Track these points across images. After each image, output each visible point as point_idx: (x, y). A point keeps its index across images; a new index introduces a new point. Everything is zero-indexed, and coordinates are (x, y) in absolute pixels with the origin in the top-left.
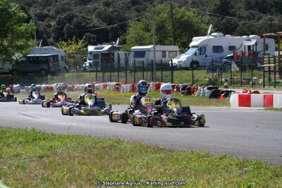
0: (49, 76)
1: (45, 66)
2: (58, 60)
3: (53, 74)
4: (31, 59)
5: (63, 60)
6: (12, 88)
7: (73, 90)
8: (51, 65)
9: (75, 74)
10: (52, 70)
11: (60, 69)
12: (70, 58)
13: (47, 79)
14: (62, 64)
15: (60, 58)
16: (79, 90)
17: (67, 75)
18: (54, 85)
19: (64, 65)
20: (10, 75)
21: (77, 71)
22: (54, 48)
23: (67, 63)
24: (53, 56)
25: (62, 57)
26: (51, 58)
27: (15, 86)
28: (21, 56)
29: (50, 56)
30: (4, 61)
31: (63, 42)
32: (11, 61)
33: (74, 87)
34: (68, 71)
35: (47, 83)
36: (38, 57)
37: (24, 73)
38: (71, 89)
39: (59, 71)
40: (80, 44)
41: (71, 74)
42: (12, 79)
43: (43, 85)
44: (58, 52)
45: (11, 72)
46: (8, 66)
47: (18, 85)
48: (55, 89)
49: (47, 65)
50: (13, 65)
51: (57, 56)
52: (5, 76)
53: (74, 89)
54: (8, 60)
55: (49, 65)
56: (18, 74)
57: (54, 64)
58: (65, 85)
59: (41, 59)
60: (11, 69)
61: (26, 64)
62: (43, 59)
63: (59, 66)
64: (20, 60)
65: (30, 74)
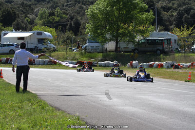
0: (162, 55)
2: (170, 43)
3: (166, 53)
4: (150, 41)
5: (175, 43)
6: (131, 64)
8: (165, 46)
9: (183, 54)
10: (166, 50)
11: (172, 50)
13: (160, 58)
14: (174, 46)
15: (173, 41)
16: (184, 68)
17: (177, 55)
18: (164, 63)
19: (176, 46)
20: (132, 53)
21: (185, 52)
22: (169, 33)
24: (167, 40)
25: (175, 40)
26: (166, 41)
27: (134, 62)
28: (142, 38)
29: (165, 39)
30: (128, 42)
31: (177, 29)
32: (134, 42)
33: (180, 65)
34: (179, 52)
35: (160, 61)
36: (155, 40)
37: (144, 52)
38: (177, 67)
40: (190, 30)
41: (180, 54)
42: (132, 57)
43: (156, 63)
44: (172, 36)
45: (133, 51)
46: (131, 46)
47: (137, 62)
48: (165, 66)
49: (161, 46)
50: (135, 45)
51: (170, 39)
52: (129, 53)
53: (180, 67)
54: (131, 42)
55: (163, 47)
56: (138, 53)
57: (167, 46)
58: (173, 63)
59: (157, 41)
60: (134, 49)
61: (145, 45)
62: (159, 42)
63: (172, 47)
64: (140, 42)
65: (148, 53)
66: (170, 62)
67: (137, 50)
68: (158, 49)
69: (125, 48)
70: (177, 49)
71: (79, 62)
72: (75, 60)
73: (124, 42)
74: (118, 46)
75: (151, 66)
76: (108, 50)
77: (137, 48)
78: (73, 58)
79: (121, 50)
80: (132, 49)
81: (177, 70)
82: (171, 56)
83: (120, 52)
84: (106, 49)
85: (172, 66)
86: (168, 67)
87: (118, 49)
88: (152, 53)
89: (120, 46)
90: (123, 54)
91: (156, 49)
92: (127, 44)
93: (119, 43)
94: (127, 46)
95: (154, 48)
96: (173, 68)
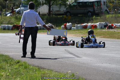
0: (94, 17)
2: (101, 5)
3: (98, 15)
4: (81, 4)
5: (104, 4)
6: (65, 26)
8: (96, 8)
9: (114, 15)
10: (96, 12)
12: (111, 3)
13: (92, 19)
14: (104, 7)
15: (102, 3)
16: (117, 28)
17: (108, 16)
18: (97, 24)
20: (65, 16)
21: (116, 13)
23: (107, 7)
24: (97, 2)
25: (104, 2)
26: (96, 3)
27: (68, 24)
30: (60, 5)
33: (113, 25)
34: (108, 13)
35: (92, 23)
36: (86, 2)
39: (102, 13)
41: (111, 15)
42: (66, 19)
43: (90, 24)
45: (66, 13)
46: (63, 9)
47: (70, 24)
48: (98, 27)
49: (92, 8)
50: (67, 8)
51: (100, 2)
52: (61, 16)
53: (113, 27)
55: (94, 9)
57: (98, 8)
58: (106, 24)
59: (88, 4)
60: (66, 11)
61: (77, 8)
62: (89, 4)
63: (102, 9)
64: (72, 5)
65: (80, 15)
66: (103, 23)
67: (69, 12)
68: (90, 11)
69: (57, 11)
70: (106, 10)
71: (15, 26)
72: (11, 24)
73: (56, 5)
74: (51, 10)
75: (85, 27)
77: (69, 10)
78: (9, 22)
79: (54, 13)
80: (64, 12)
81: (111, 30)
82: (102, 17)
83: (53, 14)
85: (105, 26)
86: (101, 28)
87: (52, 12)
88: (83, 15)
89: (53, 9)
90: (56, 16)
91: (87, 11)
92: (59, 8)
93: (52, 6)
94: (60, 9)
95: (85, 10)
96: (107, 28)
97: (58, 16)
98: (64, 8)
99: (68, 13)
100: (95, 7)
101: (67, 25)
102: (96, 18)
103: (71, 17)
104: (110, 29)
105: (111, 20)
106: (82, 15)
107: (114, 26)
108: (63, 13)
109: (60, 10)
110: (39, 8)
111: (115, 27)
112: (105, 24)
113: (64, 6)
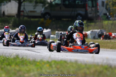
0: (85, 22)
1: (82, 12)
7: (109, 39)
8: (89, 10)
10: (90, 15)
11: (98, 16)
14: (102, 10)
17: (106, 22)
18: (88, 33)
19: (105, 11)
29: (88, 0)
32: (44, 3)
38: (108, 37)
39: (98, 17)
41: (111, 22)
45: (43, 15)
46: (40, 9)
47: (49, 30)
48: (90, 36)
49: (84, 9)
50: (46, 8)
52: (37, 19)
53: (111, 37)
54: (41, 2)
55: (86, 10)
56: (50, 18)
57: (92, 10)
58: (102, 32)
59: (78, 3)
60: (43, 13)
61: (61, 8)
62: (80, 3)
63: (98, 12)
64: (54, 3)
65: (65, 19)
66: (98, 31)
67: (49, 14)
68: (80, 14)
69: (31, 12)
70: (105, 14)
74: (22, 9)
76: (6, 13)
77: (48, 11)
79: (26, 14)
80: (42, 14)
82: (97, 23)
83: (24, 16)
84: (4, 12)
85: (100, 36)
86: (94, 38)
87: (22, 13)
88: (70, 19)
89: (24, 8)
90: (29, 19)
91: (76, 13)
92: (34, 6)
93: (23, 4)
94: (35, 8)
95: (73, 13)
96: (102, 39)
97: (32, 19)
98: (41, 7)
99: (47, 15)
100: (88, 8)
101: (44, 31)
102: (89, 24)
103: (51, 21)
104: (106, 39)
105: (110, 28)
106: (67, 19)
107: (113, 35)
108: (40, 15)
109: (35, 10)
110: (4, 5)
111: (114, 37)
112: (100, 33)
113: (41, 5)
